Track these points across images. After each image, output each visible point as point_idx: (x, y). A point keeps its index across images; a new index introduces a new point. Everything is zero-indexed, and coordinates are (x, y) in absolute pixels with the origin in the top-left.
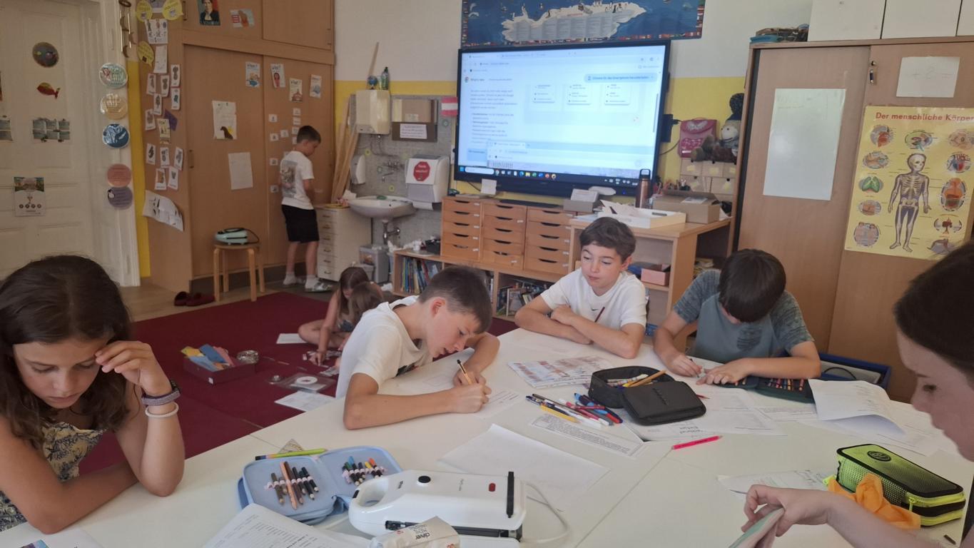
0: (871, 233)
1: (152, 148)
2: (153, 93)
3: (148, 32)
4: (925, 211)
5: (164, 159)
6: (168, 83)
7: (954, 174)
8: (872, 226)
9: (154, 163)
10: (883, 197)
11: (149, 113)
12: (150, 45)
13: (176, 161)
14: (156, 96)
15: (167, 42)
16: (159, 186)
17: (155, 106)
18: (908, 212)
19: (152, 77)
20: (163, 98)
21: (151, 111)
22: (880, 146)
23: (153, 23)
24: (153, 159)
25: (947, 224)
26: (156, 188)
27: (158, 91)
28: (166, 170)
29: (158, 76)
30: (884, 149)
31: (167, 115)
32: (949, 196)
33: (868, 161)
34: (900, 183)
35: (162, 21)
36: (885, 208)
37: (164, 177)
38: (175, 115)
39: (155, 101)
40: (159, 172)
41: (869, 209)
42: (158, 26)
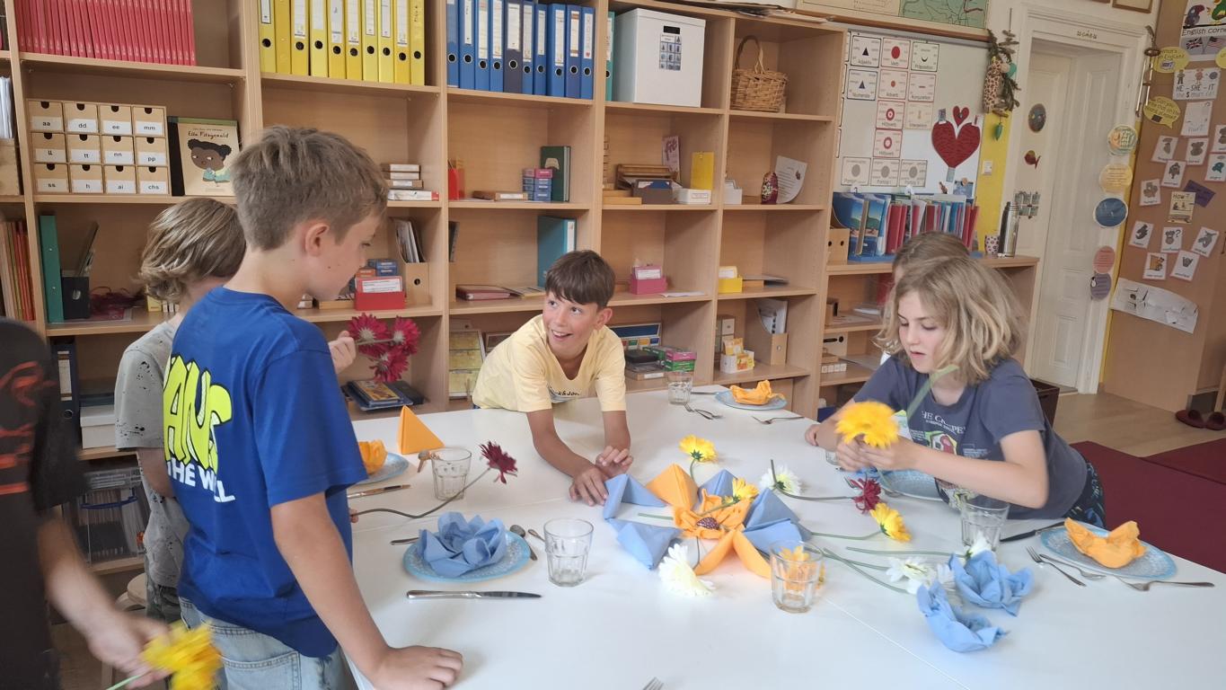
1: (1145, 226)
2: (1167, 160)
3: (1176, 85)
5: (1170, 241)
6: (1204, 148)
9: (1145, 246)
11: (1149, 185)
12: (1175, 101)
13: (1198, 245)
14: (1171, 163)
15: (1214, 97)
16: (1149, 273)
17: (1167, 177)
19: (1168, 142)
20: (1187, 166)
21: (1156, 182)
23: (1190, 75)
24: (1145, 242)
26: (1145, 277)
27: (1180, 155)
28: (1172, 258)
29: (1186, 139)
31: (1190, 187)
35: (1208, 71)
37: (1164, 264)
38: (1212, 188)
39: (1168, 169)
40: (1152, 256)
42: (1199, 77)
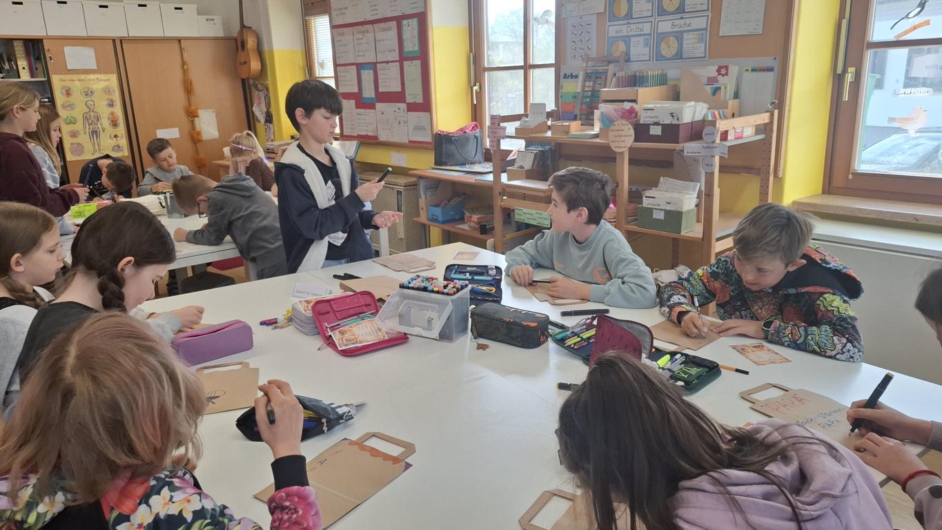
0: (79, 149)
4: (103, 131)
7: (111, 110)
8: (78, 144)
10: (79, 126)
18: (95, 133)
22: (68, 97)
25: (116, 136)
30: (71, 99)
32: (112, 121)
33: (64, 107)
34: (86, 118)
36: (82, 132)
41: (74, 135)
